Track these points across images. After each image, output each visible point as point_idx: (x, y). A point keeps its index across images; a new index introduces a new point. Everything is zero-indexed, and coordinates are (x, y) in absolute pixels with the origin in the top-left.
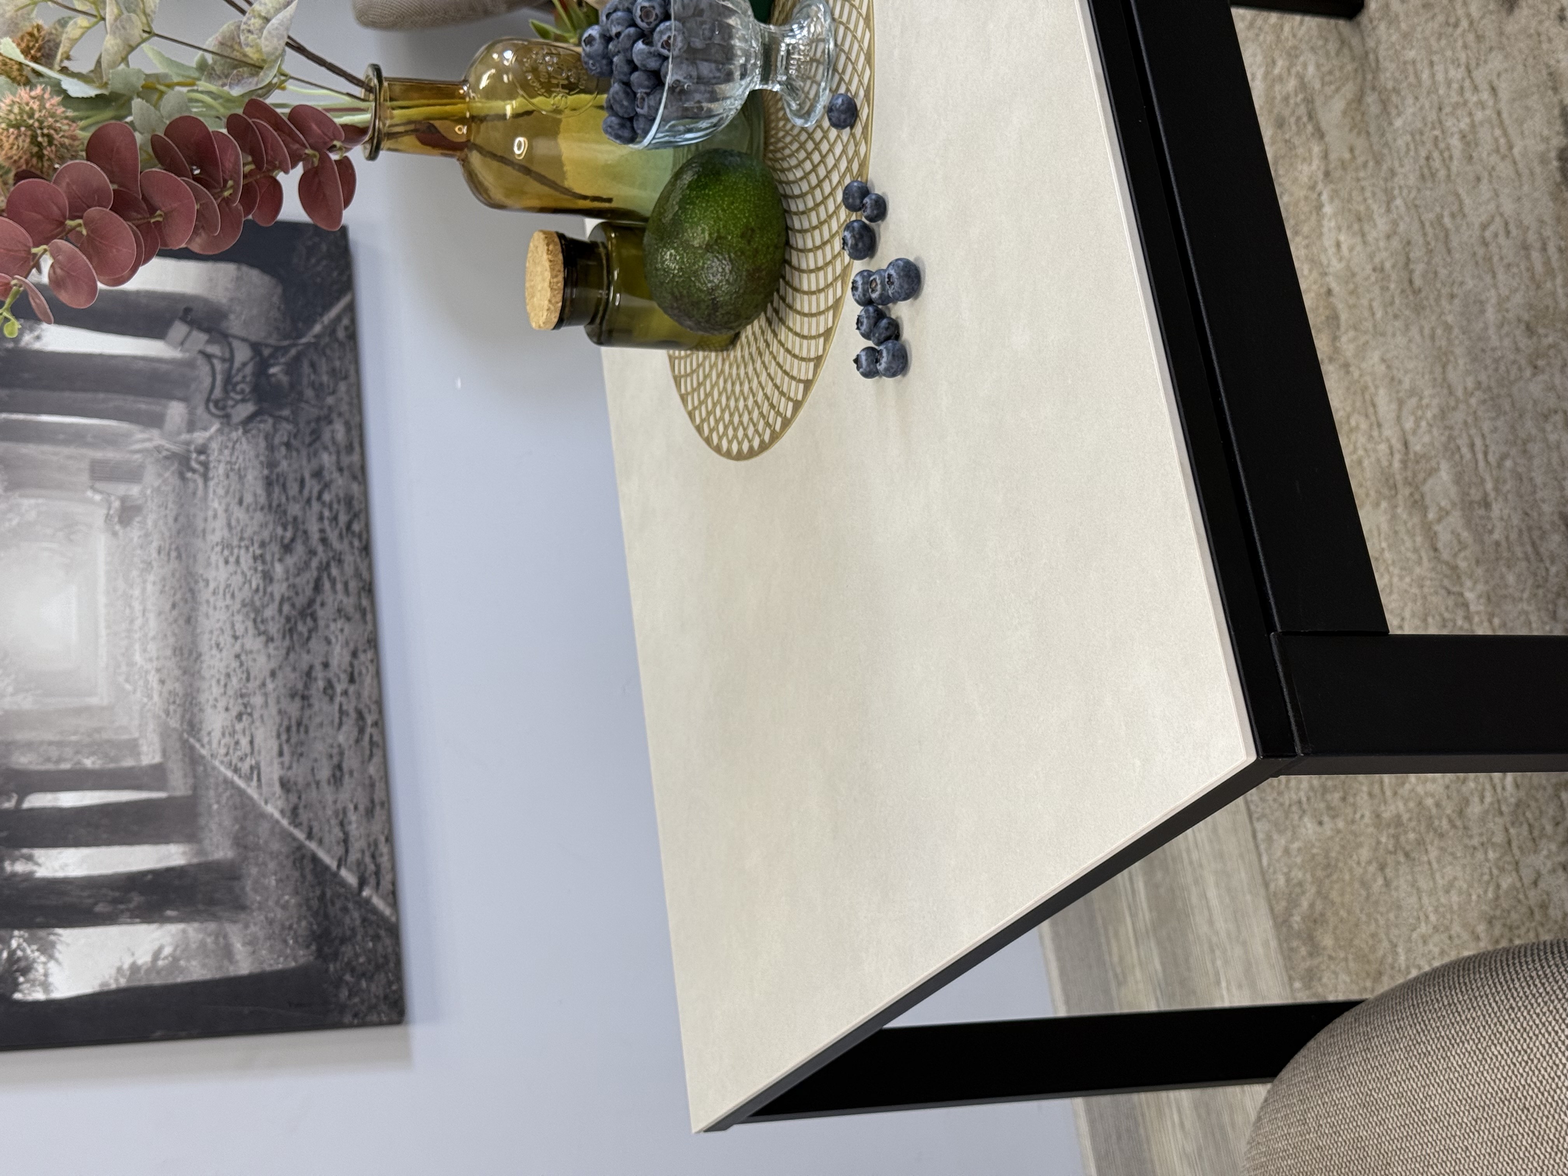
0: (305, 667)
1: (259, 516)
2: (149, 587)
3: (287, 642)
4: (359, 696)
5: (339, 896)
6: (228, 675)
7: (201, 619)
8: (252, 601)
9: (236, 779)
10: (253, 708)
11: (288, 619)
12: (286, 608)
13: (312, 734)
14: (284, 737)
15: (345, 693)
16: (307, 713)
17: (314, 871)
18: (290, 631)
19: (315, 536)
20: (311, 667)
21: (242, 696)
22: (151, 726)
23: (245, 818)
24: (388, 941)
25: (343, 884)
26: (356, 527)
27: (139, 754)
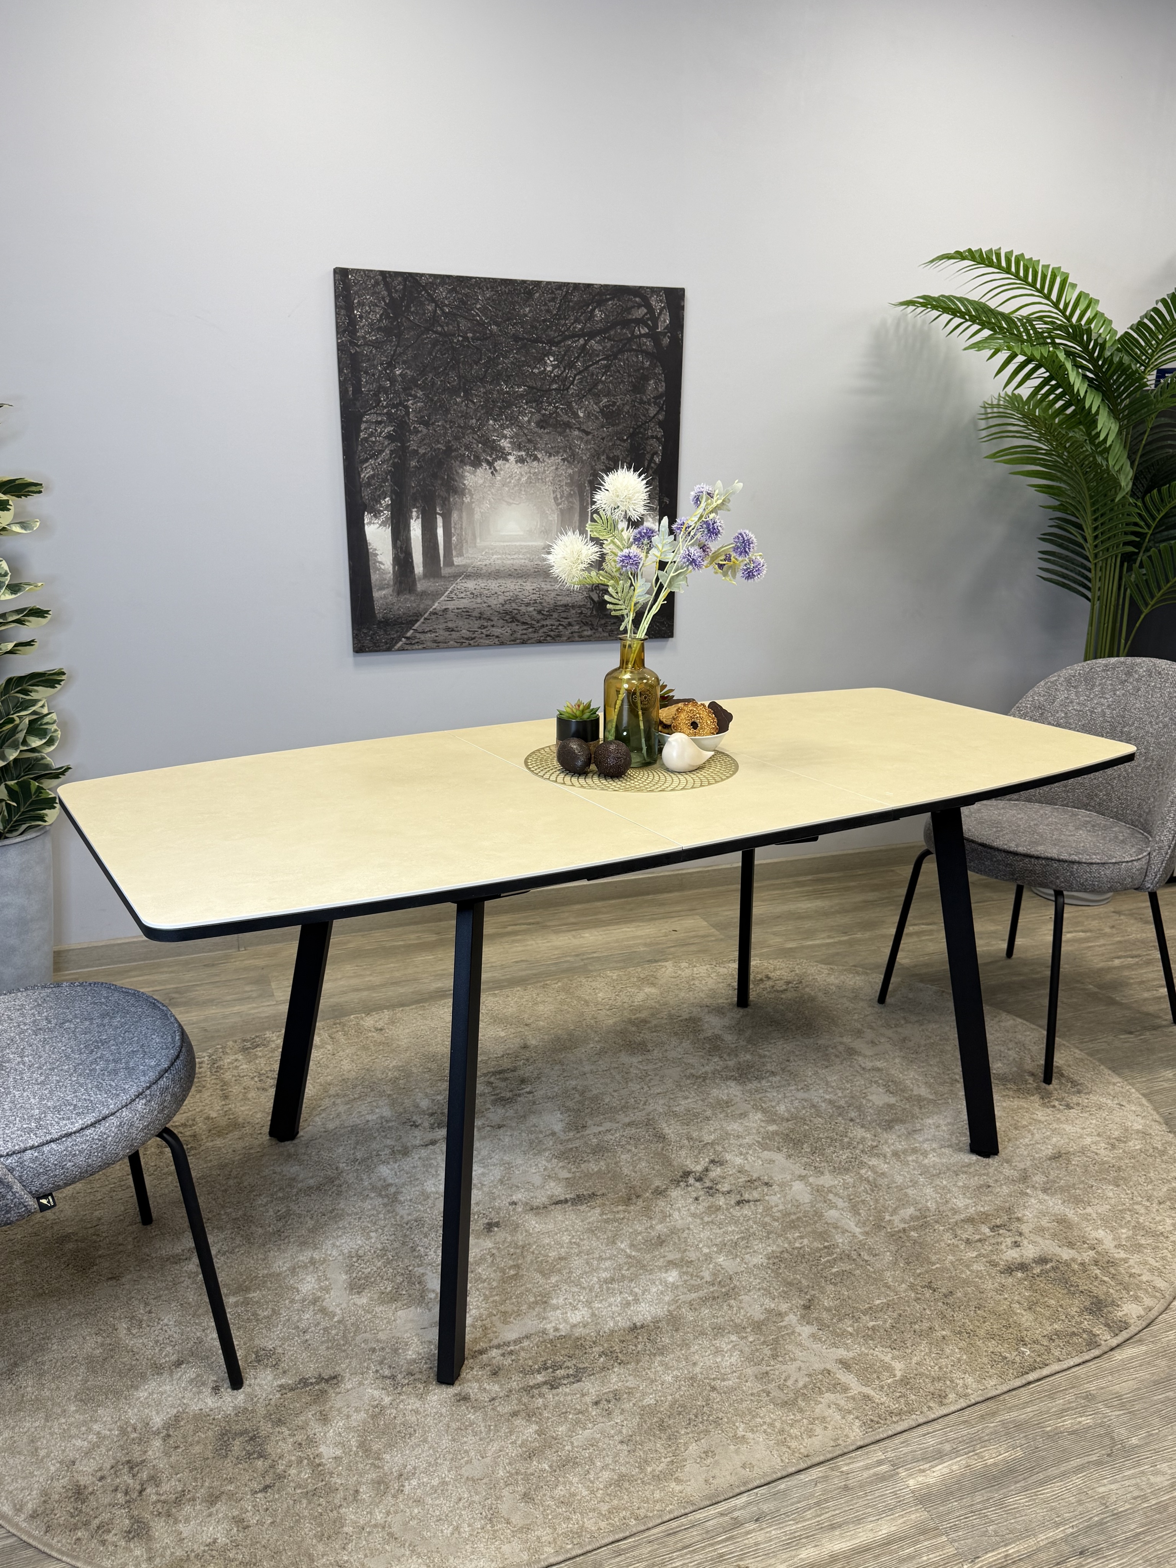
0: (492, 618)
1: (552, 602)
3: (502, 612)
4: (481, 638)
5: (403, 629)
6: (488, 590)
7: (511, 580)
8: (518, 599)
9: (448, 592)
10: (476, 599)
11: (511, 612)
12: (516, 611)
13: (466, 620)
14: (464, 610)
15: (482, 633)
16: (474, 619)
17: (413, 620)
18: (506, 613)
19: (545, 623)
20: (492, 621)
21: (480, 595)
22: (468, 561)
23: (432, 595)
24: (385, 647)
25: (407, 631)
26: (548, 638)
27: (457, 557)
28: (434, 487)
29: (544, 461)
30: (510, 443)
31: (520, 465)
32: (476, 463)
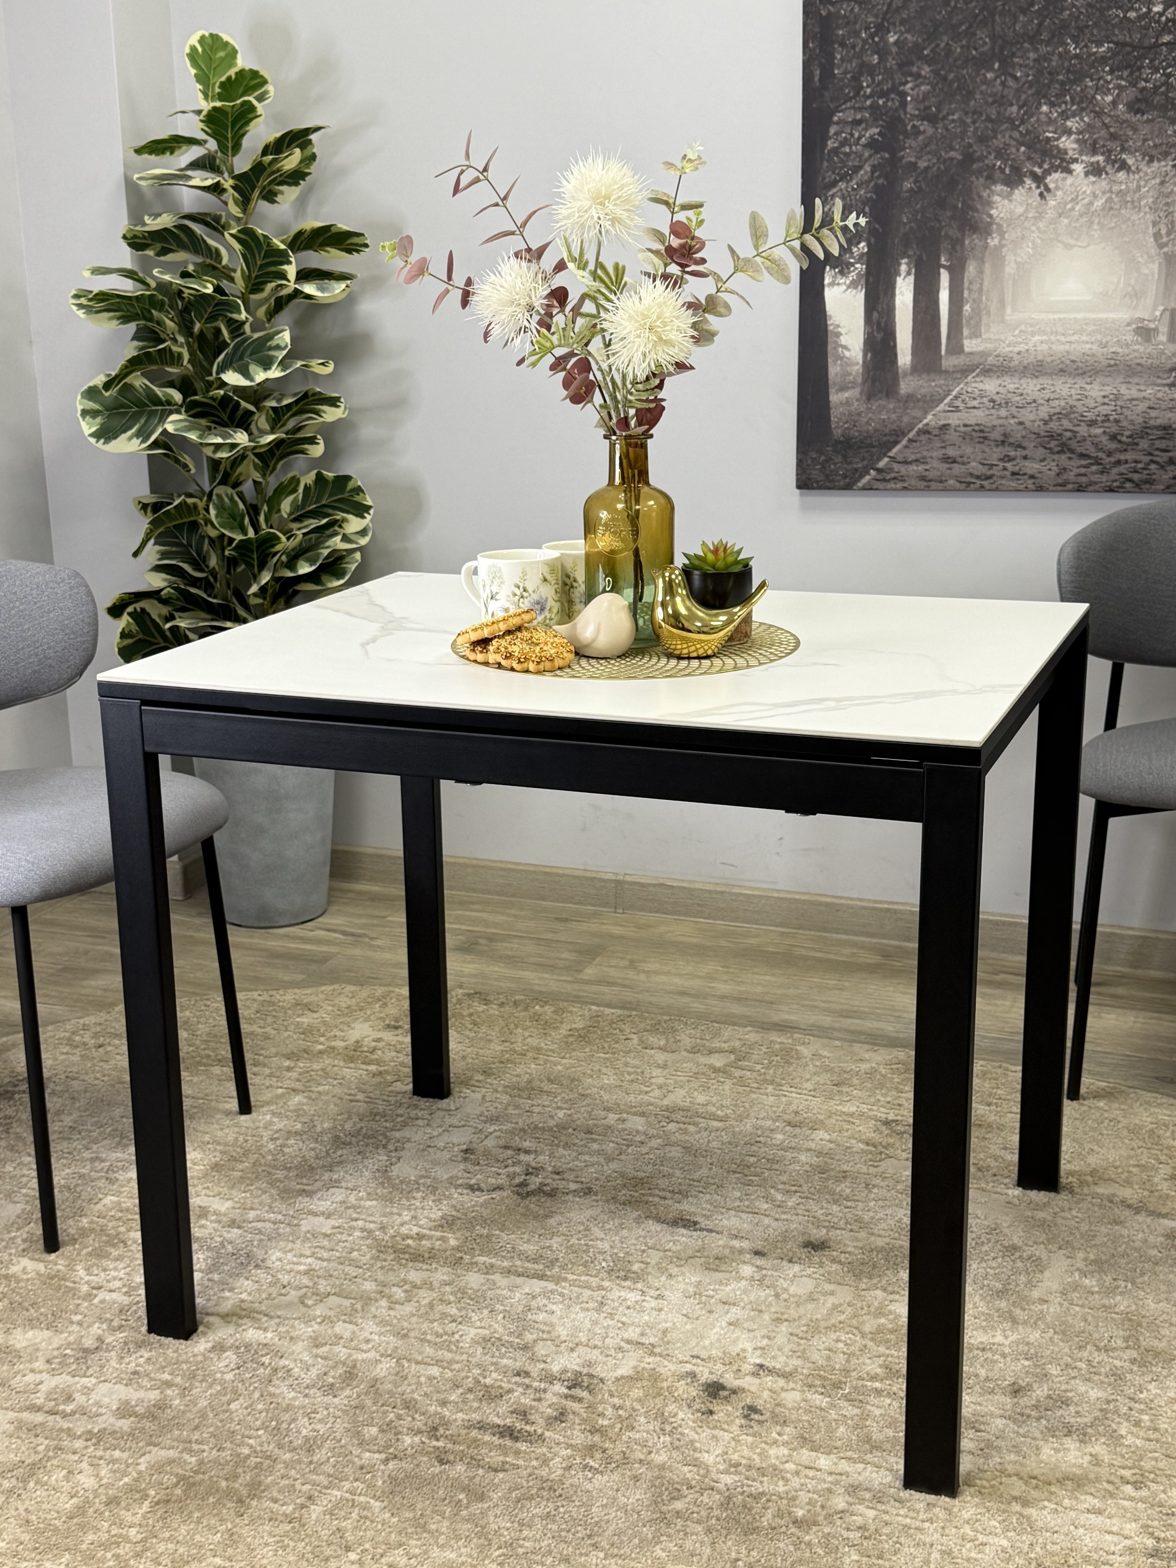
0: (1024, 444)
1: (1141, 420)
2: (1088, 346)
3: (1043, 434)
4: (1002, 477)
5: (872, 456)
6: (1022, 395)
7: (1063, 379)
8: (1074, 413)
9: (951, 397)
10: (998, 409)
11: (1060, 435)
12: (1068, 434)
13: (978, 446)
14: (977, 428)
15: (1005, 469)
16: (993, 444)
17: (889, 442)
18: (1051, 436)
19: (1122, 457)
20: (1024, 448)
21: (1007, 403)
22: (989, 345)
23: (925, 402)
24: (842, 483)
25: (879, 459)
26: (1128, 485)
27: (971, 338)
28: (940, 222)
29: (1138, 170)
30: (1077, 141)
31: (1092, 178)
32: (1014, 180)
